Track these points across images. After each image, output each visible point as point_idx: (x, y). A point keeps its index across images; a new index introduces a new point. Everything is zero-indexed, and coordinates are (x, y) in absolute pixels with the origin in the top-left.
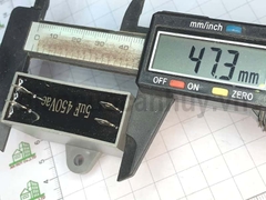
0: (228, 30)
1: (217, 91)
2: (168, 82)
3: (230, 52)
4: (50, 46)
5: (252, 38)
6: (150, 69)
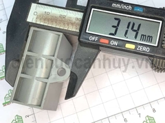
0: (135, 10)
1: (128, 46)
2: (99, 40)
4: (45, 20)
6: (87, 31)
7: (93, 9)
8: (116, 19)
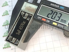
0: (60, 7)
1: (54, 23)
2: (42, 19)
3: (60, 14)
4: (29, 10)
5: (67, 11)
6: (38, 14)
7: (42, 5)
8: (51, 11)
